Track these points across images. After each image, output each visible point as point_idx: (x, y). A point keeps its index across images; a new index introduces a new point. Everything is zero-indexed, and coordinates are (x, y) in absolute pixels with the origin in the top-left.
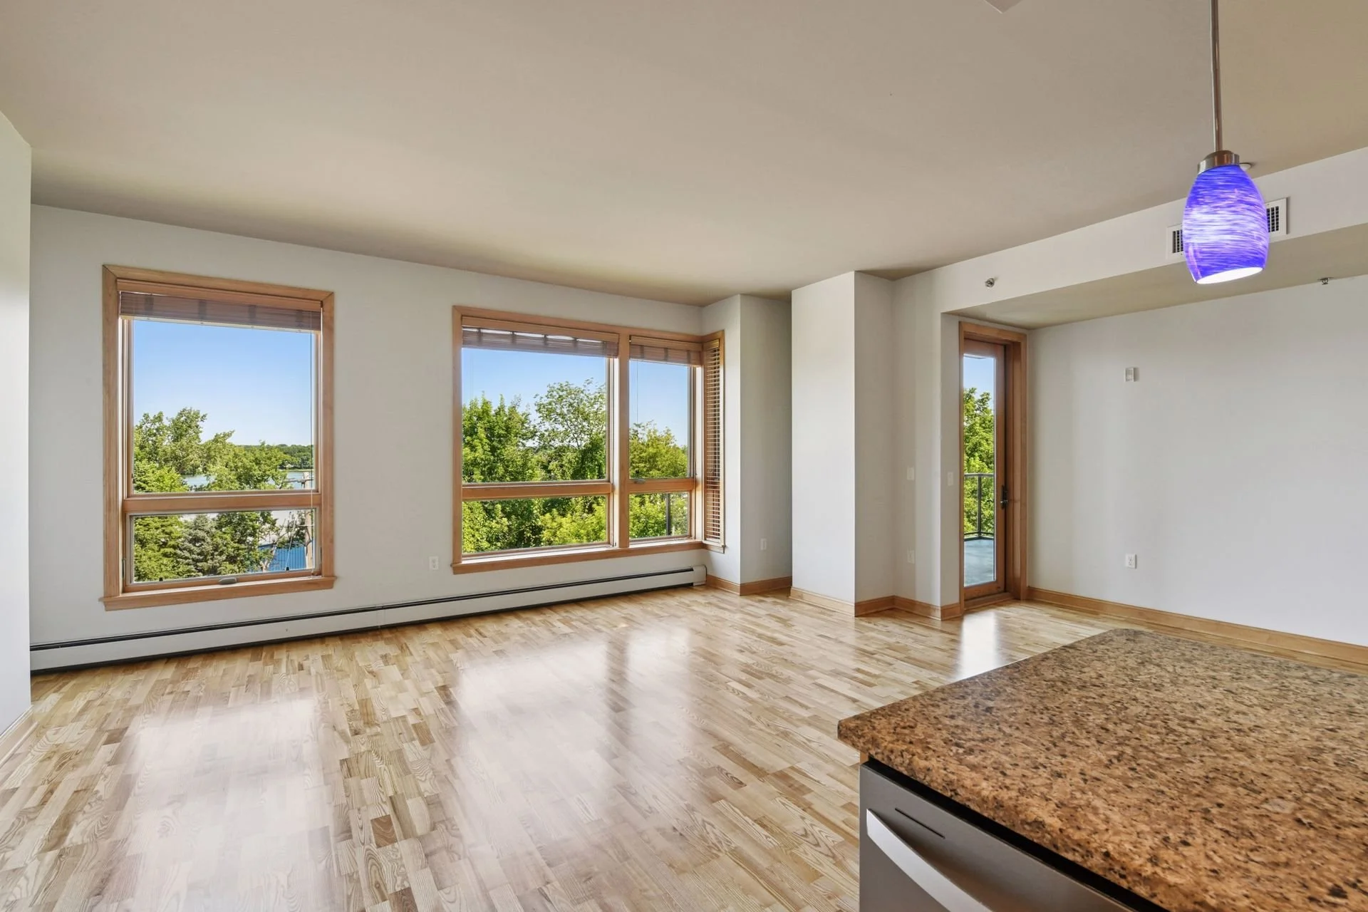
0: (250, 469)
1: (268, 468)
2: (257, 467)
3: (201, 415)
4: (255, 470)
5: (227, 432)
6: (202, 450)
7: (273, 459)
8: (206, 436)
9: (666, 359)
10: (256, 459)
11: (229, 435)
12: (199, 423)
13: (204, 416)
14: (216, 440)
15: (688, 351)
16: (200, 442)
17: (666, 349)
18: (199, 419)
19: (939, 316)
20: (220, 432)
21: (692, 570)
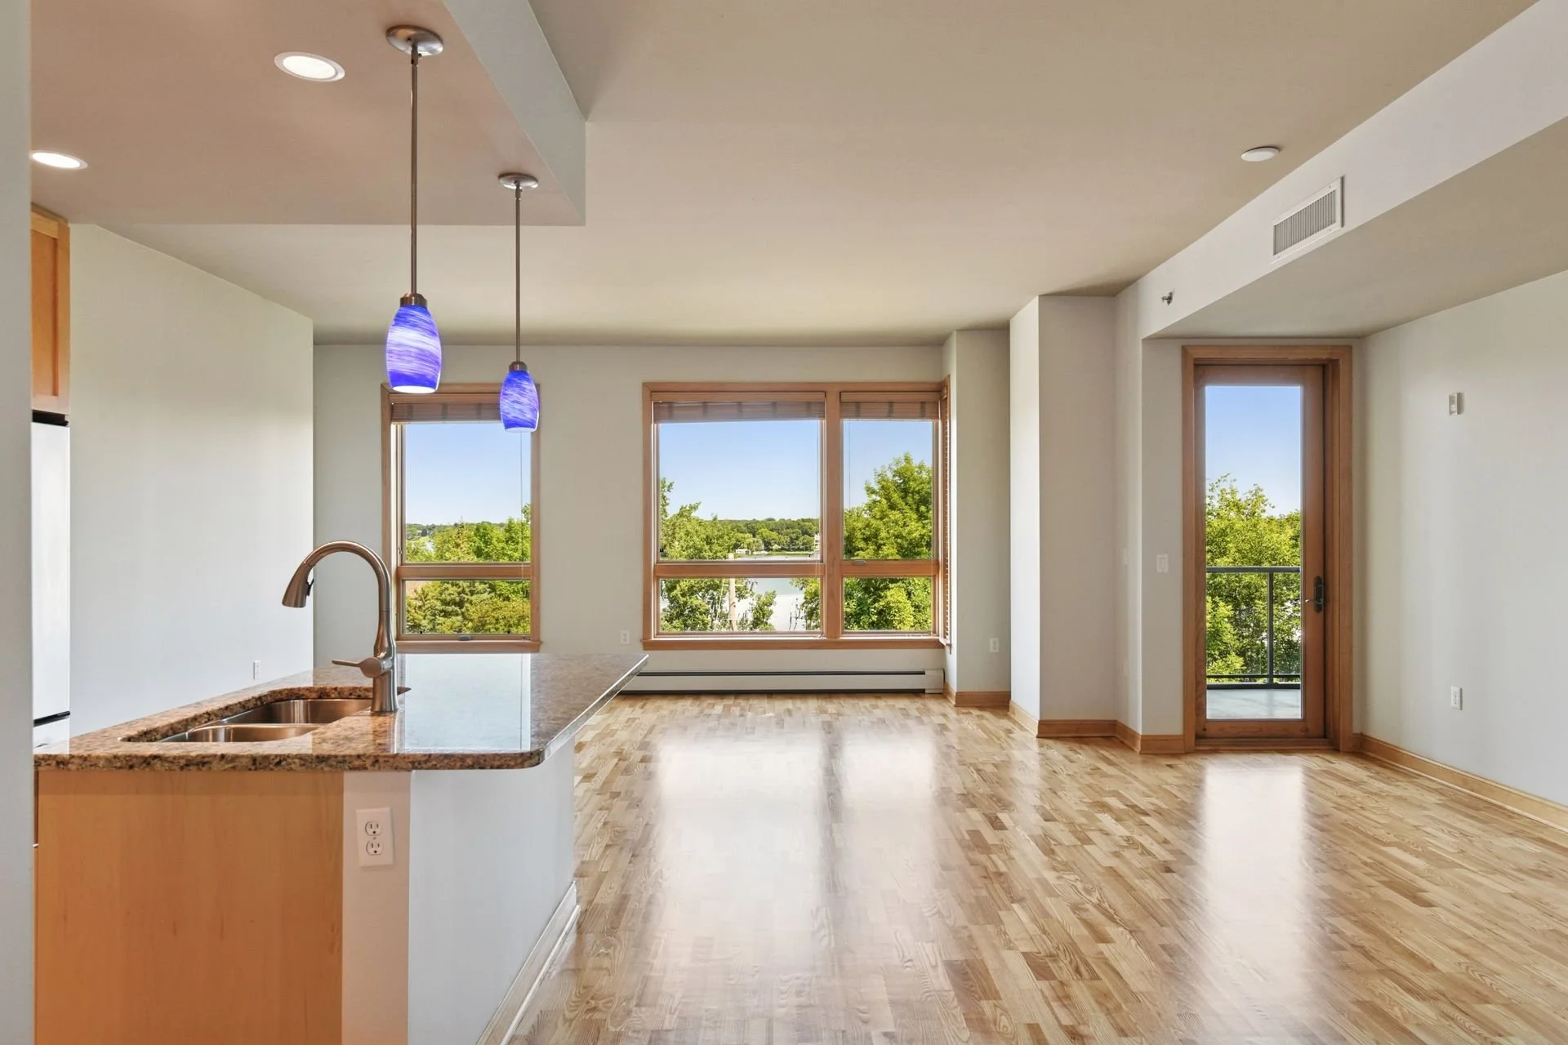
0: (700, 551)
1: (719, 548)
2: (707, 547)
3: (667, 484)
4: (705, 551)
5: (693, 504)
6: (668, 526)
7: (726, 537)
8: (672, 510)
9: (890, 415)
10: (707, 537)
11: (694, 508)
12: (666, 494)
13: (671, 485)
14: (681, 515)
15: (923, 403)
16: (666, 516)
17: (891, 403)
18: (666, 489)
19: (1141, 342)
20: (686, 503)
21: (923, 673)
